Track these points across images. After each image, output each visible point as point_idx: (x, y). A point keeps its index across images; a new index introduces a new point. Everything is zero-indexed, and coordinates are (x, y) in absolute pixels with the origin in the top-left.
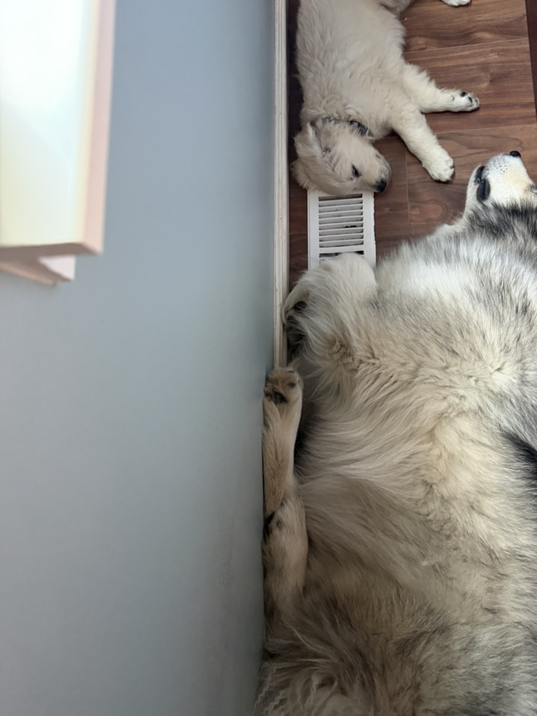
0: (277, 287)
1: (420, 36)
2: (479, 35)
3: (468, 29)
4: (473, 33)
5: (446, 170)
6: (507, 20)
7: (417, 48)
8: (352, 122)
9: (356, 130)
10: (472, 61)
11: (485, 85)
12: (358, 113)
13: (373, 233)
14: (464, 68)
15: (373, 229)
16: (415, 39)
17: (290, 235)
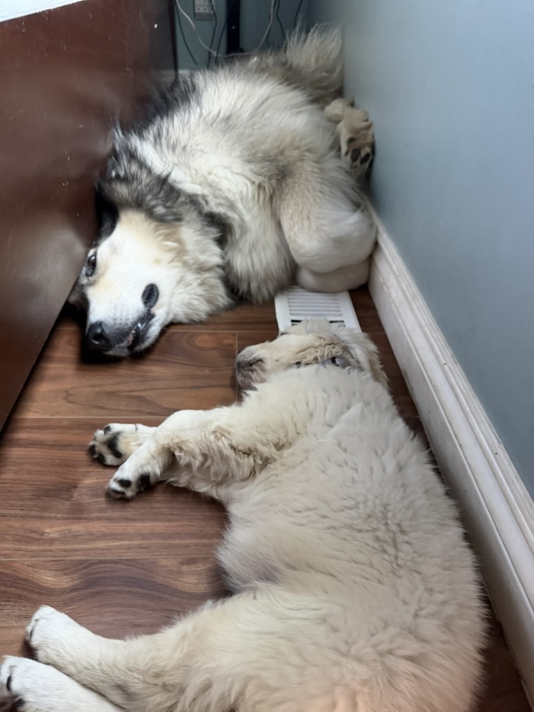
2: (64, 582)
3: (83, 599)
4: (76, 588)
10: (97, 527)
11: (89, 482)
14: (117, 515)
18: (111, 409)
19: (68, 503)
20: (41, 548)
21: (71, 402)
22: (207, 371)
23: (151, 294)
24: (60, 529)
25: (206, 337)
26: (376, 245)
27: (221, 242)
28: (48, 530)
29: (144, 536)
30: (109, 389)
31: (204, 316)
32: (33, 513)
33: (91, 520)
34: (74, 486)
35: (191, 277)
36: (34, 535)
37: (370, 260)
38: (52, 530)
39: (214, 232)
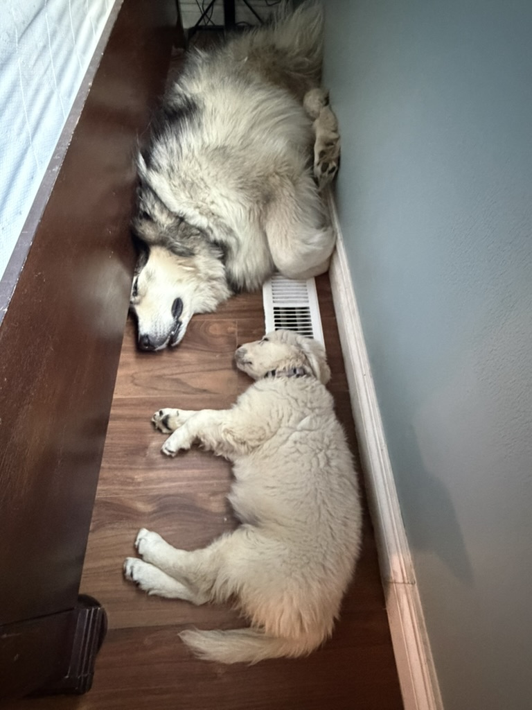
2: (149, 508)
3: (160, 518)
4: (154, 512)
7: (219, 497)
11: (154, 444)
14: (173, 466)
16: (219, 508)
18: (160, 390)
19: (144, 459)
20: (134, 488)
21: (136, 385)
22: (218, 356)
23: (178, 306)
24: (142, 475)
25: (216, 325)
26: (335, 248)
27: (224, 259)
28: (136, 477)
29: (189, 479)
30: (158, 373)
31: (214, 308)
32: (126, 466)
33: (159, 469)
34: (146, 447)
35: (203, 285)
36: (128, 480)
37: (331, 260)
38: (139, 476)
39: (218, 253)
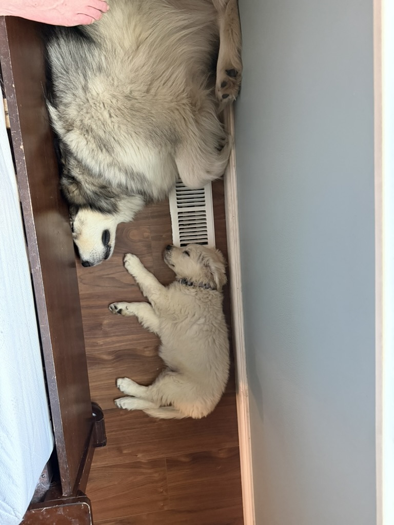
0: (234, 168)
1: (148, 357)
2: (110, 357)
3: (117, 361)
4: (114, 359)
5: (129, 259)
6: (93, 367)
7: (150, 349)
8: (192, 284)
9: (188, 280)
10: (114, 339)
11: (105, 322)
12: (188, 290)
13: (172, 220)
14: (119, 334)
15: (172, 223)
16: (151, 355)
17: (225, 219)
18: (101, 286)
19: (101, 331)
20: (99, 348)
23: (106, 235)
24: (102, 341)
25: (135, 232)
28: (99, 342)
29: (130, 340)
30: (98, 274)
32: (91, 336)
33: (111, 337)
34: (101, 325)
